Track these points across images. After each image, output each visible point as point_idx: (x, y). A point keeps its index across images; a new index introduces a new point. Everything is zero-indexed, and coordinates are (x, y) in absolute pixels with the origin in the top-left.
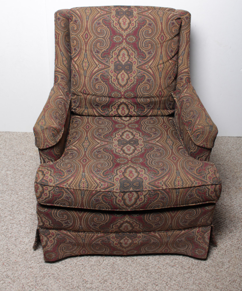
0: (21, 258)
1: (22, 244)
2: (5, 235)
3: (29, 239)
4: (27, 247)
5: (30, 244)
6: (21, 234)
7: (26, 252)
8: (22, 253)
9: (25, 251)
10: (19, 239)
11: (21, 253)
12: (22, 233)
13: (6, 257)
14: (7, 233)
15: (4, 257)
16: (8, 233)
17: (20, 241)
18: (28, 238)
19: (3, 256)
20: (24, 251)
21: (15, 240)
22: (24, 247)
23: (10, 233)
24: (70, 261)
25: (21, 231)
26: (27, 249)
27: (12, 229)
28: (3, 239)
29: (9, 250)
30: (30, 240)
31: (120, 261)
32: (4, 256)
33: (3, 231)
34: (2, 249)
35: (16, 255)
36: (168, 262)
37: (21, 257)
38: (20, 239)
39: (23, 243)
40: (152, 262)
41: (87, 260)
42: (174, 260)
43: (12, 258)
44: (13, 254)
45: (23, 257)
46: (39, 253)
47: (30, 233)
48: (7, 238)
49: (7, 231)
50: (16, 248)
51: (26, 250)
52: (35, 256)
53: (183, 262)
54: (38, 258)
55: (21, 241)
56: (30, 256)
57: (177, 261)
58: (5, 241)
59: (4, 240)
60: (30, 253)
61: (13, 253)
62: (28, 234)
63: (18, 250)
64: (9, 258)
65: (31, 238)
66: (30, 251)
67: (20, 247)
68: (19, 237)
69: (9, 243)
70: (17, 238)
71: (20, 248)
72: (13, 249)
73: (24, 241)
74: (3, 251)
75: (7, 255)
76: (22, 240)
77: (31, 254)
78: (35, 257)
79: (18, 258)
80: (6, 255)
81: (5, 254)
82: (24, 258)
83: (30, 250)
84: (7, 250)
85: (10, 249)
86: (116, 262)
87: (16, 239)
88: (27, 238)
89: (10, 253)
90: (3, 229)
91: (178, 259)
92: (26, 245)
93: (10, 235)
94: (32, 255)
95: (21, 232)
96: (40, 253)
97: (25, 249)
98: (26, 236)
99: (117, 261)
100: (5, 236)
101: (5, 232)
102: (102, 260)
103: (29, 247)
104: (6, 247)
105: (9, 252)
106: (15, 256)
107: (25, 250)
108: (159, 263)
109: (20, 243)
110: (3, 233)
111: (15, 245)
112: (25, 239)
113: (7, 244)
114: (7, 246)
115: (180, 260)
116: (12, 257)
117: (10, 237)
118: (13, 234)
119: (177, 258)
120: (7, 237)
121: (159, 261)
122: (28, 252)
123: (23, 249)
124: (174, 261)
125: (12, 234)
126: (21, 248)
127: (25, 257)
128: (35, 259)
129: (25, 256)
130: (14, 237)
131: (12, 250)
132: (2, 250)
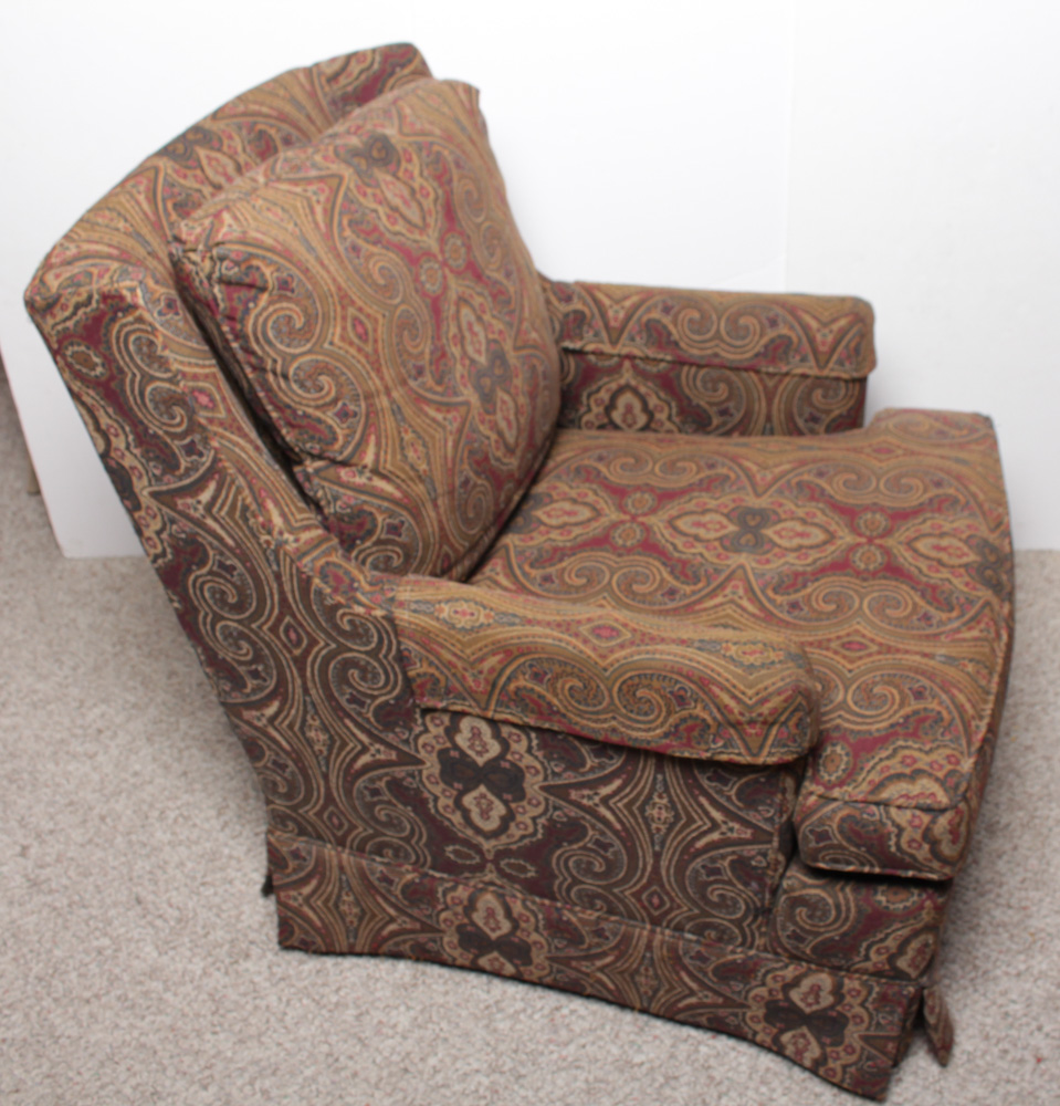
0: (390, 1095)
1: (388, 1037)
2: (317, 997)
3: (412, 1013)
4: (409, 1045)
5: (417, 1034)
6: (378, 994)
7: (406, 1070)
8: (391, 1075)
9: (402, 1065)
10: (372, 1012)
11: (385, 1073)
12: (383, 988)
13: (328, 1094)
14: (321, 990)
15: (319, 1092)
16: (326, 990)
17: (375, 1021)
18: (409, 1008)
19: (314, 1087)
20: (397, 1063)
21: (358, 1017)
22: (398, 1049)
23: (334, 988)
24: (585, 1099)
25: (377, 980)
26: (408, 1054)
27: (341, 972)
28: (310, 1016)
29: (337, 1060)
30: (416, 1019)
31: (784, 1095)
32: (321, 1088)
33: (306, 982)
34: (308, 1057)
35: (366, 1080)
36: (981, 1092)
37: (389, 1089)
38: (377, 1015)
39: (390, 1032)
40: (915, 1096)
41: (655, 1096)
42: (1003, 1083)
43: (351, 1095)
44: (357, 1080)
45: (394, 1090)
46: (457, 1070)
47: (415, 985)
48: (324, 1012)
49: (320, 981)
50: (365, 1054)
51: (407, 1061)
52: (443, 1086)
53: (1037, 1093)
54: (454, 1093)
55: (380, 1022)
56: (422, 1087)
57: (1014, 1089)
58: (317, 1022)
59: (314, 1018)
60: (421, 1073)
61: (355, 1075)
62: (406, 989)
63: (374, 1062)
64: (341, 1097)
65: (419, 1007)
66: (420, 1066)
67: (381, 1047)
68: (373, 1003)
69: (332, 1030)
70: (364, 1009)
71: (380, 1053)
72: (351, 1058)
73: (393, 1021)
74: (313, 1068)
75: (333, 1083)
76: (385, 1020)
77: (426, 1076)
78: (443, 1091)
79: (378, 1094)
80: (328, 1082)
81: (321, 1079)
82: (400, 1096)
83: (422, 1059)
84: (330, 1060)
85: (342, 1059)
86: (771, 1100)
87: (361, 1014)
88: (402, 1008)
89: (343, 1074)
90: (305, 974)
91: (1017, 1079)
92: (404, 1038)
93: (334, 999)
94: (431, 1083)
95: (379, 985)
96: (461, 1072)
97: (399, 1054)
98: (398, 1002)
99: (775, 1096)
100: (314, 1000)
101: (314, 985)
102: (715, 1095)
103: (417, 1049)
104: (325, 1048)
105: (337, 1071)
106: (364, 1085)
107: (403, 1060)
108: (942, 1097)
109: (378, 1033)
110: (306, 988)
111: (360, 1039)
112: (394, 1013)
113: (327, 1034)
114: (326, 1042)
115: (1025, 1085)
116: (353, 1091)
117: (337, 1005)
118: (347, 994)
119: (1012, 1077)
120: (325, 1006)
121: (940, 1092)
122: (411, 1069)
123: (392, 1054)
124: (1001, 1090)
125: (342, 993)
126: (386, 1054)
127: (402, 1090)
128: (444, 1096)
129: (402, 1084)
130: (351, 1005)
131: (350, 1063)
132: (308, 1063)
